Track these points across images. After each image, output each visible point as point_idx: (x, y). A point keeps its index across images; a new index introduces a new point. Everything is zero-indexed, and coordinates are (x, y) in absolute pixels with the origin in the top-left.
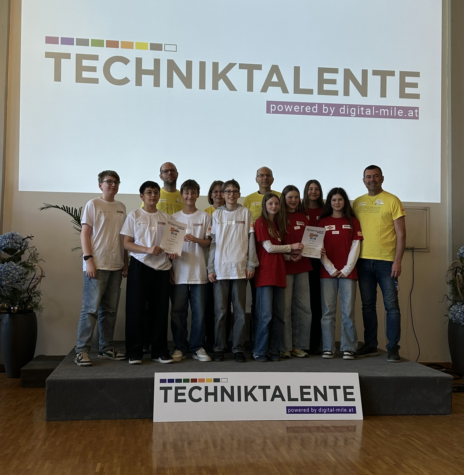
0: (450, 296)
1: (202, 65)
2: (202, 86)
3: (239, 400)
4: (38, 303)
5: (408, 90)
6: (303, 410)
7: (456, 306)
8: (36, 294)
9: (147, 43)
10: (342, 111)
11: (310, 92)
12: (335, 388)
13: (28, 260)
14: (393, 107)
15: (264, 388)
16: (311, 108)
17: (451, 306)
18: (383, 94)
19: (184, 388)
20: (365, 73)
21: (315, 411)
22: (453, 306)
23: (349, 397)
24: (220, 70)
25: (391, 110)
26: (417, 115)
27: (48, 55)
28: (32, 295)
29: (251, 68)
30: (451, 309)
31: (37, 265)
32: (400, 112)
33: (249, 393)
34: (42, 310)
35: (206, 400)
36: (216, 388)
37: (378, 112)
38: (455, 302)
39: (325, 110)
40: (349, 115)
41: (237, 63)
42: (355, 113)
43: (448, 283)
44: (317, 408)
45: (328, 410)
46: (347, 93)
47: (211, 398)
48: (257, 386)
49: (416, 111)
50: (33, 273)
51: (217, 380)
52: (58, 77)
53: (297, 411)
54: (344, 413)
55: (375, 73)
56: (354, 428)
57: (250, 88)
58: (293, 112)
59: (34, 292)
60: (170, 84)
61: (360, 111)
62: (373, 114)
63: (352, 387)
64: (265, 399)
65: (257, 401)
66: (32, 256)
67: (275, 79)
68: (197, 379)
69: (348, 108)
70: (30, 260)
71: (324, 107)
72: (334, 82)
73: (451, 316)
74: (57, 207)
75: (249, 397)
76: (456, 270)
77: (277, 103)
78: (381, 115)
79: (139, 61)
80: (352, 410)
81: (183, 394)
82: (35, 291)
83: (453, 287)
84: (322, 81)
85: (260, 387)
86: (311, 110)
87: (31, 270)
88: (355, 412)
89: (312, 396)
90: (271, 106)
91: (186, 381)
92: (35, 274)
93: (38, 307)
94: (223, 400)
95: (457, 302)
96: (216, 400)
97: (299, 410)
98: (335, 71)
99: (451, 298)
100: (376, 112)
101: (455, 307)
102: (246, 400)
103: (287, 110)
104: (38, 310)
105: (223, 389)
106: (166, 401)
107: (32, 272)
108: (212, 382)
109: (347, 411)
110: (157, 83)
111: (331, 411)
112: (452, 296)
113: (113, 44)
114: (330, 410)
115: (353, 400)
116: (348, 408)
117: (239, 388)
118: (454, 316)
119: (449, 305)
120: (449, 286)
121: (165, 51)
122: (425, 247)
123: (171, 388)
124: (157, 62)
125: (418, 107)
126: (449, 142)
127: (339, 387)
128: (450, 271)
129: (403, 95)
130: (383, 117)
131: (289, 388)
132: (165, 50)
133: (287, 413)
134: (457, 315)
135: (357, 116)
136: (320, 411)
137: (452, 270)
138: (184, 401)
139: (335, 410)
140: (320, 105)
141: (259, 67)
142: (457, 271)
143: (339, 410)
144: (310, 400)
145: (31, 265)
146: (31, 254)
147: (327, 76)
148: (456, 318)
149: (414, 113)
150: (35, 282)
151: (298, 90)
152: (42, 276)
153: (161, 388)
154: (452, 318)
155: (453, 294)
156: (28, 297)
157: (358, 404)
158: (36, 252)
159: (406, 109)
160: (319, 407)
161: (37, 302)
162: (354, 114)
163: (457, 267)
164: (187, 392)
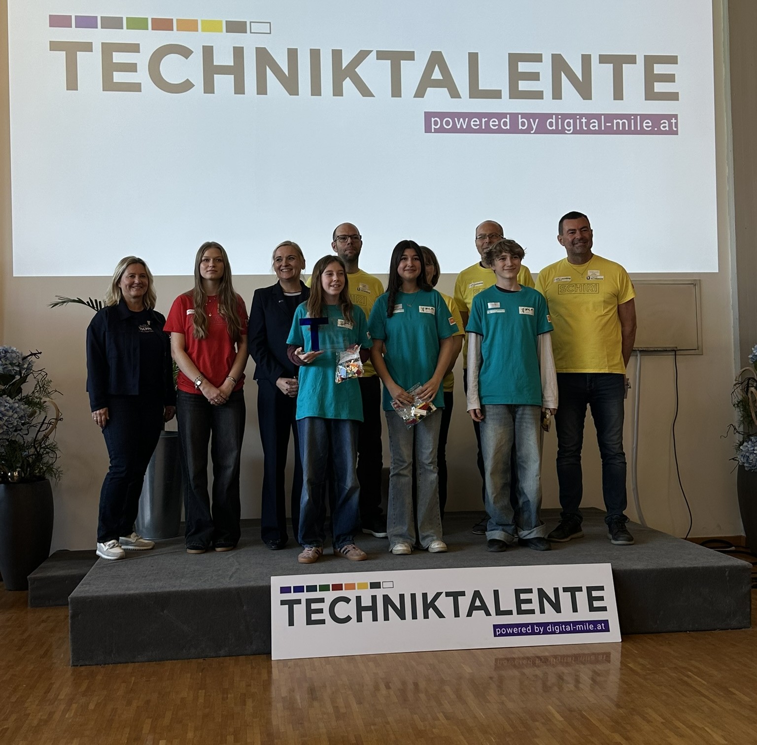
0: (739, 427)
1: (315, 55)
2: (316, 90)
3: (414, 617)
4: (52, 464)
5: (659, 87)
6: (521, 630)
7: (750, 442)
8: (48, 448)
9: (221, 21)
10: (551, 124)
11: (496, 94)
12: (573, 591)
13: (34, 392)
14: (636, 116)
15: (456, 595)
16: (500, 122)
17: (741, 442)
18: (618, 94)
19: (322, 600)
20: (586, 60)
21: (542, 631)
22: (745, 444)
23: (596, 604)
24: (345, 63)
25: (633, 121)
26: (675, 128)
27: (55, 46)
28: (42, 450)
29: (396, 58)
30: (741, 447)
31: (49, 401)
32: (647, 124)
33: (430, 605)
34: (60, 475)
35: (359, 619)
36: (374, 598)
37: (610, 124)
38: (747, 437)
39: (523, 124)
40: (563, 132)
41: (372, 51)
42: (572, 128)
43: (736, 406)
44: (545, 625)
45: (562, 628)
46: (557, 94)
47: (367, 615)
48: (442, 593)
49: (673, 121)
50: (43, 414)
51: (375, 585)
52: (72, 83)
53: (511, 632)
54: (589, 631)
55: (604, 59)
56: (607, 657)
57: (396, 91)
58: (469, 130)
59: (46, 446)
60: (262, 89)
61: (581, 123)
62: (603, 129)
63: (601, 588)
64: (457, 615)
65: (445, 617)
66: (39, 386)
67: (437, 75)
68: (342, 584)
69: (560, 120)
70: (37, 391)
71: (521, 119)
72: (535, 77)
73: (742, 459)
74: (80, 301)
75: (431, 611)
76: (748, 384)
77: (442, 115)
78: (615, 129)
79: (208, 52)
80: (602, 626)
81: (320, 611)
82: (46, 444)
83: (743, 411)
84: (515, 76)
85: (448, 594)
86: (499, 125)
87: (40, 408)
88: (607, 629)
89: (535, 605)
90: (433, 120)
91: (324, 588)
92: (46, 417)
93: (53, 471)
94: (386, 618)
95: (751, 435)
96: (375, 619)
97: (514, 630)
98: (537, 58)
99: (741, 429)
100: (607, 124)
101: (748, 444)
102: (426, 616)
103: (459, 127)
104: (54, 476)
105: (387, 600)
106: (291, 623)
107: (40, 413)
108: (367, 588)
109: (594, 628)
110: (239, 88)
111: (568, 629)
112: (742, 426)
113: (163, 25)
114: (565, 628)
115: (604, 609)
116: (595, 623)
117: (413, 596)
118: (747, 460)
119: (738, 442)
120: (738, 410)
121: (251, 33)
122: (695, 347)
123: (299, 602)
124: (238, 52)
125: (677, 115)
126: (729, 171)
127: (580, 589)
128: (738, 386)
129: (650, 95)
130: (618, 132)
131: (496, 593)
132: (252, 31)
133: (495, 636)
134: (751, 457)
135: (575, 132)
136: (549, 630)
137: (742, 383)
138: (322, 622)
139: (574, 627)
140: (514, 117)
141: (410, 56)
142: (750, 385)
143: (581, 627)
144: (532, 612)
145: (39, 400)
146: (38, 382)
147: (523, 67)
148: (750, 464)
149: (670, 124)
150: (46, 429)
151: (476, 92)
152: (58, 419)
153: (283, 603)
154: (744, 463)
155: (743, 422)
156: (35, 455)
157: (612, 616)
158: (46, 379)
159: (656, 119)
160: (548, 624)
161: (50, 462)
162: (570, 130)
163: (749, 379)
164: (325, 606)
